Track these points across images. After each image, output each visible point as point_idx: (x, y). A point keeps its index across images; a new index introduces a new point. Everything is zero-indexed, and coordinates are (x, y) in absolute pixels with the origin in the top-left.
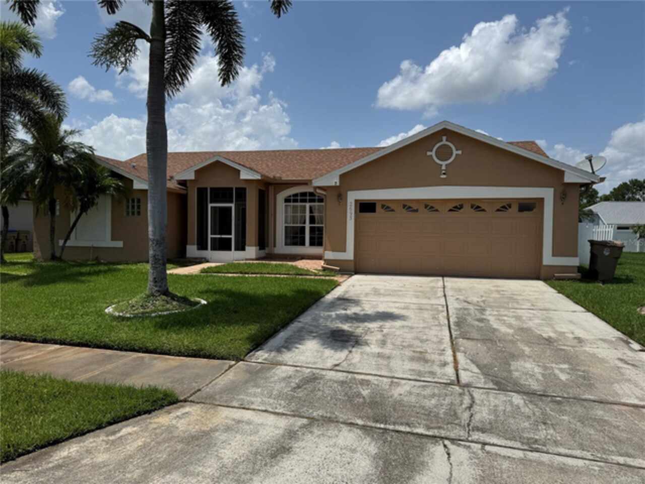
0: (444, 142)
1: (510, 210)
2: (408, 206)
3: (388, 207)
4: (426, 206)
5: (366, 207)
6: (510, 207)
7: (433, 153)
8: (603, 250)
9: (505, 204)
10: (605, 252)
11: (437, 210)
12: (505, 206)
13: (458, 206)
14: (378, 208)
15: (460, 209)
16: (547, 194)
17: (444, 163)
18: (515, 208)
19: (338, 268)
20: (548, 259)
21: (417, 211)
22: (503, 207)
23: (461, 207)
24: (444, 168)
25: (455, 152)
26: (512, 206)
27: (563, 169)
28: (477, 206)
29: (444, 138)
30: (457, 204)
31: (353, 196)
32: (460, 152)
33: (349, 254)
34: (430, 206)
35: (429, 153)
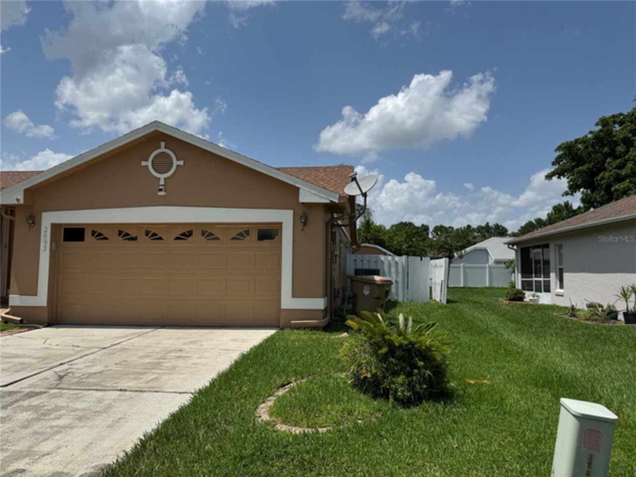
0: (163, 149)
1: (248, 238)
2: (125, 233)
3: (100, 234)
4: (147, 233)
5: (74, 234)
6: (248, 235)
7: (149, 164)
8: (363, 289)
9: (242, 231)
10: (364, 291)
11: (160, 238)
12: (242, 232)
13: (186, 233)
14: (88, 234)
15: (188, 237)
16: (285, 217)
17: (162, 177)
18: (254, 235)
19: (19, 319)
20: (288, 302)
21: (135, 239)
22: (241, 234)
23: (190, 234)
24: (162, 182)
25: (176, 163)
26: (251, 233)
27: (297, 185)
28: (208, 231)
29: (163, 144)
30: (185, 230)
31: (49, 219)
32: (181, 163)
33: (41, 299)
34: (153, 233)
35: (144, 163)
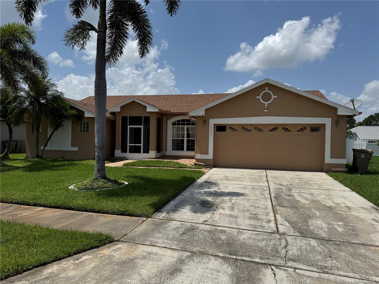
1: (305, 131)
2: (245, 128)
3: (233, 129)
4: (256, 128)
5: (220, 128)
6: (305, 129)
7: (260, 97)
8: (361, 155)
10: (362, 156)
11: (262, 131)
12: (302, 128)
13: (274, 128)
14: (228, 129)
16: (328, 122)
18: (308, 129)
19: (204, 164)
20: (328, 160)
21: (250, 131)
23: (277, 129)
27: (337, 107)
28: (286, 128)
30: (274, 127)
31: (213, 122)
32: (276, 97)
33: (210, 156)
34: (258, 128)
35: (257, 97)
